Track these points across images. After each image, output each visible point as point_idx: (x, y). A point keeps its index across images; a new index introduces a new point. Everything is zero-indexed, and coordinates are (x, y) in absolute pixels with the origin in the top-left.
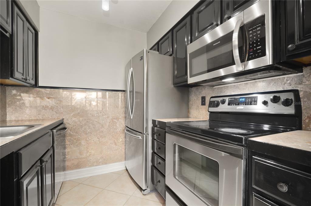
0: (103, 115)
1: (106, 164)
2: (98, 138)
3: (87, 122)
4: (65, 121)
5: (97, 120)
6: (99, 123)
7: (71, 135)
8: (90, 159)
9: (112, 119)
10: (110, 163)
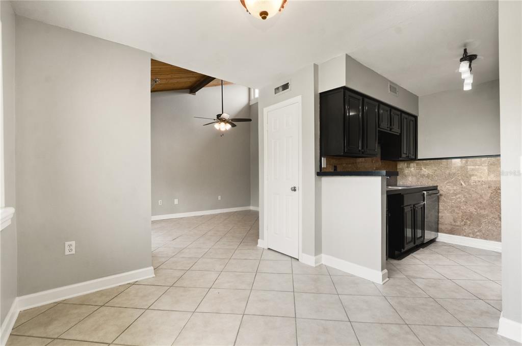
0: (482, 185)
1: (486, 239)
2: (475, 209)
3: (462, 190)
4: (439, 188)
5: (474, 190)
6: (476, 192)
7: (444, 201)
8: (465, 229)
9: (495, 189)
10: (491, 239)
